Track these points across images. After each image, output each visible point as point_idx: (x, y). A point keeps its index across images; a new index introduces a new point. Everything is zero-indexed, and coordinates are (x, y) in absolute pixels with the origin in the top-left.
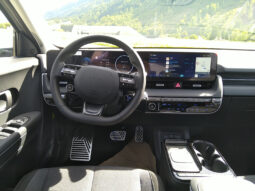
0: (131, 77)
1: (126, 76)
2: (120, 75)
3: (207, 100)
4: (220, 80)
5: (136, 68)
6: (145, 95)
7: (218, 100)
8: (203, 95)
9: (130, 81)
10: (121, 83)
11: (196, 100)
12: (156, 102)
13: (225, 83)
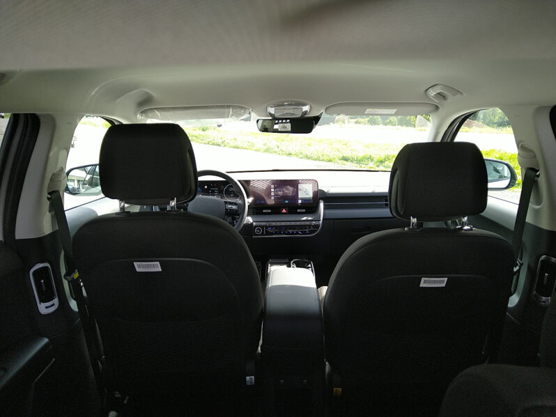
0: (235, 204)
1: (231, 203)
2: (226, 203)
3: (308, 223)
4: (322, 205)
5: (238, 194)
6: (249, 219)
7: (317, 223)
8: (305, 218)
9: (234, 207)
10: (227, 210)
11: (298, 223)
12: (262, 227)
13: (325, 208)
